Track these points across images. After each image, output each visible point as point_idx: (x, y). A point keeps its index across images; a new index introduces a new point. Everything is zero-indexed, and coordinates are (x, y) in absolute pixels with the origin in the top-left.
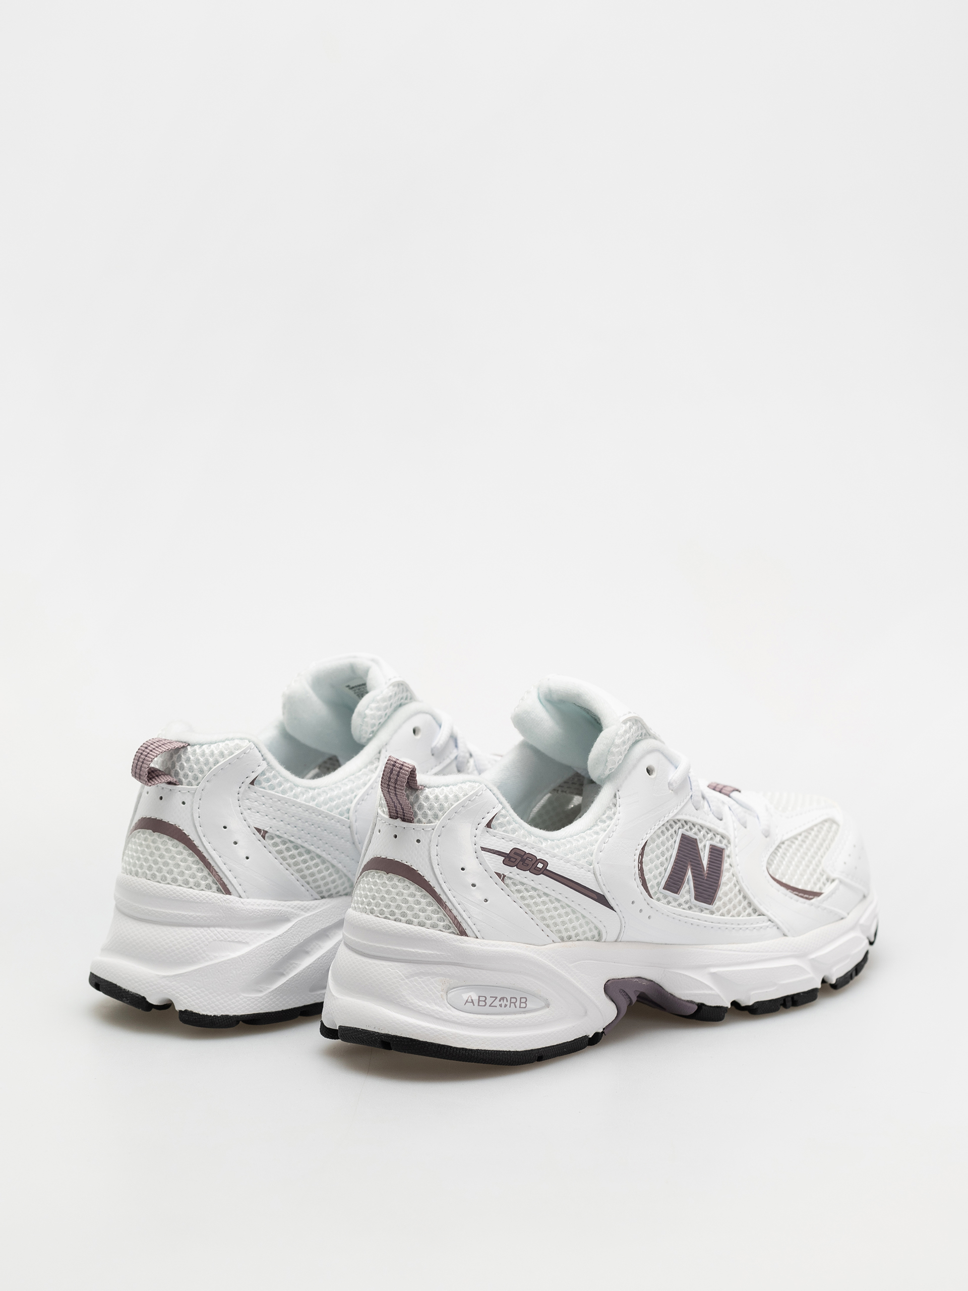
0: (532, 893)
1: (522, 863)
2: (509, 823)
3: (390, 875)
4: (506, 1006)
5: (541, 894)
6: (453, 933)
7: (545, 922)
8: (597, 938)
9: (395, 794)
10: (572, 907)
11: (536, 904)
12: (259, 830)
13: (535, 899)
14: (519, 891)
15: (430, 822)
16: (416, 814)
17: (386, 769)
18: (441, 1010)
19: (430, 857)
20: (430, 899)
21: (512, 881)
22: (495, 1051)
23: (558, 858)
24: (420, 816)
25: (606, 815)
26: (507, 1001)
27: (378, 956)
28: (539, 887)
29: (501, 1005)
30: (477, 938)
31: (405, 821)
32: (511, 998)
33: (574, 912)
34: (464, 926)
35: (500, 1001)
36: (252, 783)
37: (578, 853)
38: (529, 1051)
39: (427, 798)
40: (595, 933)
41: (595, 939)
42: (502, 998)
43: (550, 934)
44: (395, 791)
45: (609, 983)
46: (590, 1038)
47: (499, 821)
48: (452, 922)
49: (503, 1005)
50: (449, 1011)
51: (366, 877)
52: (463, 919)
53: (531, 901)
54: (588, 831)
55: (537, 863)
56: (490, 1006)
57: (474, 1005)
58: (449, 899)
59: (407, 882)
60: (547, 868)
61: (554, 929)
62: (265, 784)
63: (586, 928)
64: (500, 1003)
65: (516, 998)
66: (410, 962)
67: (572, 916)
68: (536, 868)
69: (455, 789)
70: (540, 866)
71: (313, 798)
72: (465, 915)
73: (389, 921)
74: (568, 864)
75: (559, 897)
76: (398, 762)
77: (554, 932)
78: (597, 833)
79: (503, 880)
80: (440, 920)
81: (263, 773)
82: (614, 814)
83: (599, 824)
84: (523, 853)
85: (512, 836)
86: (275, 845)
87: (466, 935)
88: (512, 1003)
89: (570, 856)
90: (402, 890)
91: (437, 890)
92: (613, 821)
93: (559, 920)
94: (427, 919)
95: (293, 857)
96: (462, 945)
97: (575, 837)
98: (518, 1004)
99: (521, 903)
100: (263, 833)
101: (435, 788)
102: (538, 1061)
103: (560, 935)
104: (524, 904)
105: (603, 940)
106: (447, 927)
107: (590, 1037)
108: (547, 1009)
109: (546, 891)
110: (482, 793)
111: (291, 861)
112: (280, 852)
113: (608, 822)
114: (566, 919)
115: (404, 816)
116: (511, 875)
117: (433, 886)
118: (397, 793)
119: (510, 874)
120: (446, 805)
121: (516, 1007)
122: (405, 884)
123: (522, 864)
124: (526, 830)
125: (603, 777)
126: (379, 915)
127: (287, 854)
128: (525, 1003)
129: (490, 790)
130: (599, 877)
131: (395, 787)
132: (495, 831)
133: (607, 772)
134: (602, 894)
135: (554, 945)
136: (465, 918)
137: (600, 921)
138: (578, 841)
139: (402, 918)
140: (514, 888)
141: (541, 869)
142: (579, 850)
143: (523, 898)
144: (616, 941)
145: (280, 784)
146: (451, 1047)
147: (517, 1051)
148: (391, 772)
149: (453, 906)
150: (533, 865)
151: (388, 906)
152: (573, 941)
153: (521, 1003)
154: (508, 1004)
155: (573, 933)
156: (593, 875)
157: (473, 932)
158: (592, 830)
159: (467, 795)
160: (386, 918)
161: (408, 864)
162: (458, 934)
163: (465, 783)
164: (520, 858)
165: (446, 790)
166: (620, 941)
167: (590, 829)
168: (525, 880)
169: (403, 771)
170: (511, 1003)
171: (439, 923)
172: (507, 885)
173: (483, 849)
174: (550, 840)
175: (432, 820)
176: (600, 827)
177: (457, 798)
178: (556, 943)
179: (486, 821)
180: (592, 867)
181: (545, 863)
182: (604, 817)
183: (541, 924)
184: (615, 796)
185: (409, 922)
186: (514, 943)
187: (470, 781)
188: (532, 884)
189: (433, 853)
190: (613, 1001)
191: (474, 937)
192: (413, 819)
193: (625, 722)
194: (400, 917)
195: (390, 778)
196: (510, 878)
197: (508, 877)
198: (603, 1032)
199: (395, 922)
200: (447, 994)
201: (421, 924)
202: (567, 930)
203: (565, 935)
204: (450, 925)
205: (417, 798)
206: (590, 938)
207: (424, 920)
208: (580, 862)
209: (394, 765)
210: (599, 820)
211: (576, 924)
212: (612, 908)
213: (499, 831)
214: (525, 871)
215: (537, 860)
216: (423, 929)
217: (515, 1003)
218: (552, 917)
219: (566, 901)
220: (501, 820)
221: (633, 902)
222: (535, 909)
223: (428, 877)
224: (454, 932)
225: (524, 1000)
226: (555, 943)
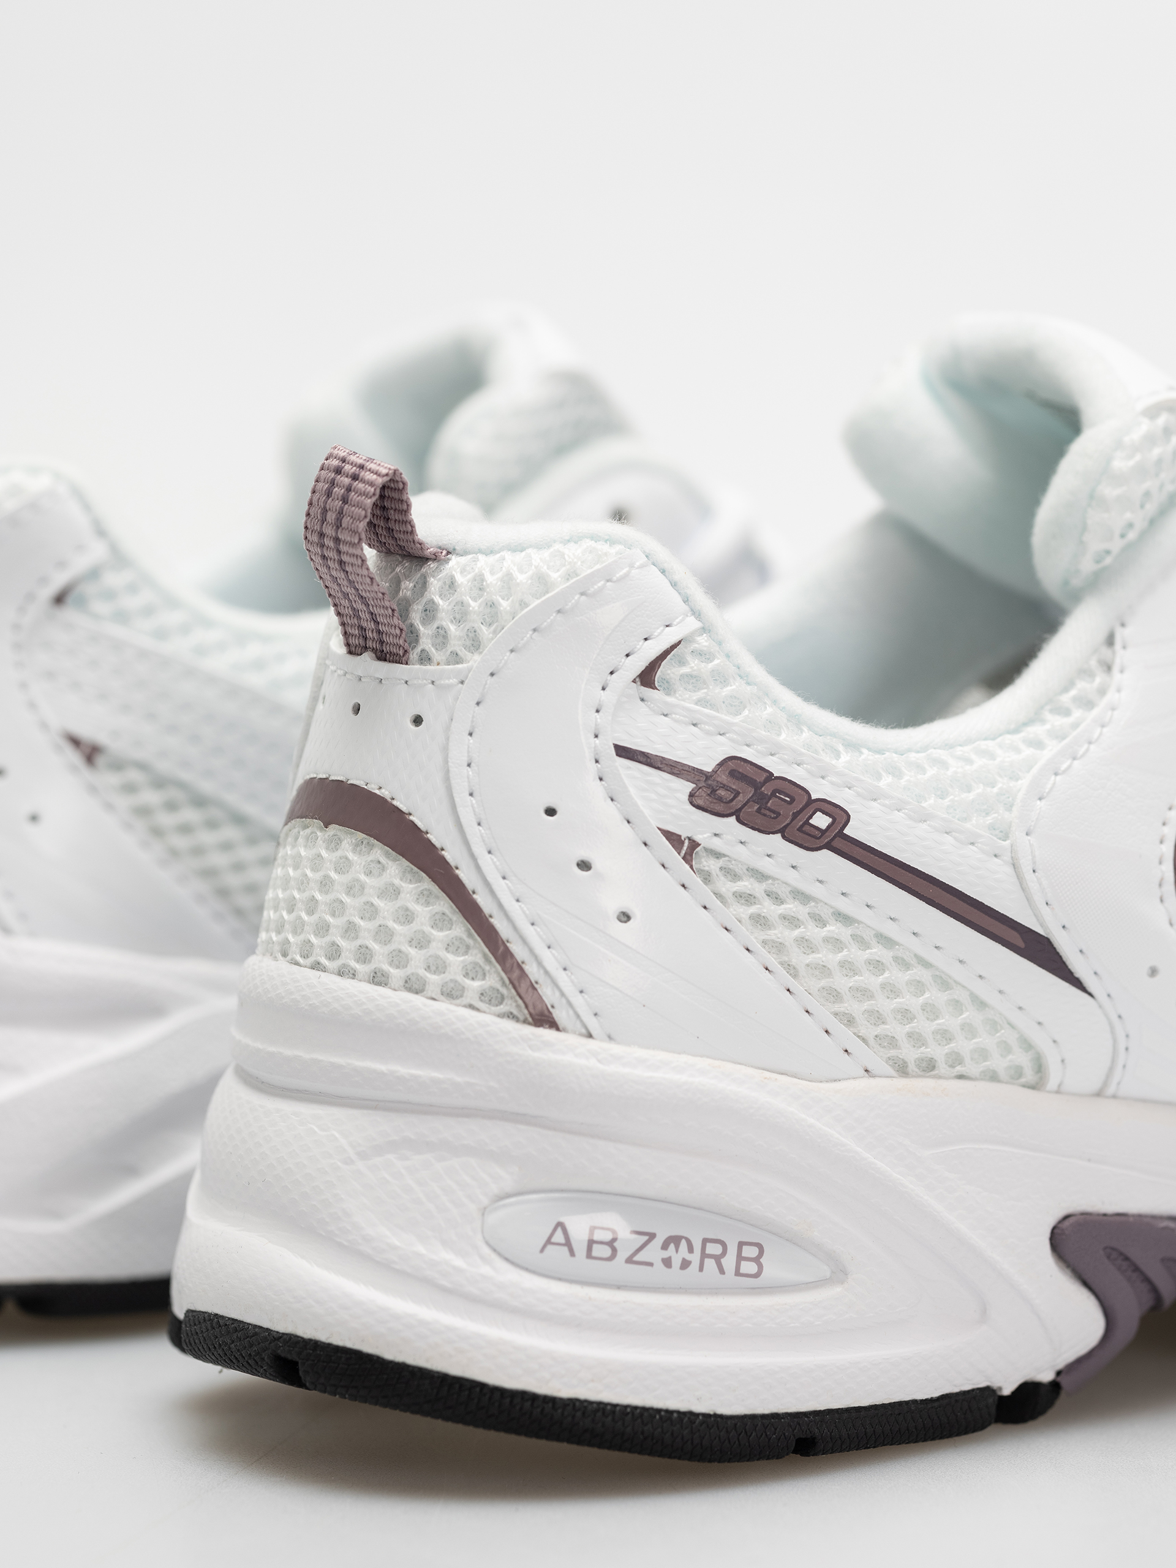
0: (791, 907)
1: (756, 807)
2: (721, 678)
3: (334, 829)
4: (685, 1264)
5: (825, 913)
6: (511, 1016)
7: (837, 1008)
8: (1029, 1076)
9: (341, 563)
10: (937, 969)
11: (805, 944)
12: (75, 742)
13: (802, 929)
14: (747, 899)
15: (456, 658)
16: (414, 636)
17: (320, 485)
18: (459, 1262)
19: (447, 772)
20: (444, 905)
21: (721, 862)
22: (636, 1408)
23: (887, 802)
24: (426, 643)
25: (1073, 692)
26: (691, 1249)
27: (298, 1091)
28: (815, 890)
29: (667, 1263)
30: (590, 1036)
31: (385, 660)
32: (705, 1241)
33: (944, 983)
34: (548, 994)
35: (665, 1247)
36: (60, 599)
37: (964, 795)
38: (764, 1417)
39: (451, 585)
40: (1023, 1059)
41: (1023, 1080)
42: (674, 1240)
43: (855, 1045)
44: (339, 552)
45: (1067, 1223)
46: (1002, 1398)
47: (685, 670)
48: (507, 982)
49: (676, 1262)
50: (486, 1270)
51: (294, 846)
52: (547, 972)
53: (787, 933)
54: (1008, 736)
55: (809, 811)
56: (629, 1260)
57: (572, 1253)
58: (500, 906)
59: (378, 852)
60: (845, 831)
61: (870, 1031)
62: (101, 607)
63: (985, 1040)
64: (665, 1254)
65: (724, 1245)
66: (376, 1108)
67: (934, 995)
68: (806, 828)
69: (538, 558)
70: (821, 821)
71: (259, 665)
72: (549, 959)
73: (323, 974)
74: (924, 826)
75: (890, 930)
76: (353, 458)
77: (872, 1041)
78: (1038, 744)
79: (688, 858)
80: (472, 972)
81: (94, 574)
82: (1102, 692)
83: (1048, 716)
84: (760, 778)
85: (729, 718)
86: (130, 788)
87: (553, 1025)
88: (710, 1256)
89: (932, 801)
90: (363, 877)
91: (467, 875)
92: (1096, 712)
93: (886, 1005)
94: (433, 968)
95: (185, 829)
96: (537, 1055)
97: (960, 748)
98: (729, 1262)
99: (754, 938)
100: (90, 753)
101: (480, 556)
102: (795, 1452)
103: (893, 1053)
104: (764, 943)
105: (1052, 1083)
106: (492, 998)
107: (1007, 1391)
108: (837, 1290)
109: (843, 905)
110: (626, 575)
111: (181, 842)
112: (143, 812)
113: (1077, 714)
114: (914, 1003)
115: (382, 642)
116: (717, 844)
117: (453, 864)
118: (345, 558)
119: (716, 839)
120: (504, 605)
121: (722, 1271)
122: (371, 858)
123: (759, 811)
124: (783, 709)
125: (1076, 582)
126: (298, 958)
127: (166, 820)
128: (757, 1260)
129: (663, 572)
130: (1029, 876)
131: (337, 540)
132: (670, 699)
133: (1087, 566)
134: (1042, 932)
135: (866, 1082)
136: (549, 968)
137: (1039, 1023)
138: (969, 761)
139: (358, 966)
140: (727, 887)
141: (823, 832)
142: (969, 789)
143: (760, 921)
144: (1099, 1094)
145: (148, 611)
146: (482, 1386)
147: (716, 1415)
148: (329, 494)
149: (515, 928)
150: (795, 815)
151: (323, 929)
152: (939, 1077)
153: (740, 1258)
154: (695, 1258)
155: (937, 1052)
156: (1009, 870)
157: (578, 1016)
158: (1022, 735)
159: (577, 575)
160: (317, 966)
161: (385, 793)
162: (525, 1022)
163: (576, 542)
164: (750, 792)
165: (510, 560)
166: (1114, 1097)
167: (1016, 731)
168: (766, 865)
169: (361, 486)
170: (704, 1255)
171: (468, 982)
172: (707, 878)
173: (623, 752)
174: (869, 749)
175: (463, 653)
176: (1048, 726)
177: (542, 581)
178: (878, 1080)
179: (639, 663)
180: (1008, 842)
181: (839, 815)
182: (1066, 699)
183: (824, 1013)
184: (1110, 641)
185: (378, 979)
186: (717, 1063)
187: (595, 538)
188: (792, 877)
189: (457, 757)
190: (1086, 1284)
191: (581, 1035)
192: (406, 652)
193: (1152, 412)
194: (353, 964)
195: (325, 511)
196: (718, 855)
197: (706, 849)
198: (1055, 1387)
199: (338, 979)
200: (483, 1214)
201: (413, 986)
202: (916, 1039)
203: (910, 1054)
204: (504, 991)
205: (424, 585)
206: (1002, 1074)
207: (422, 972)
208: (968, 825)
209: (338, 471)
210: (1051, 704)
211: (948, 1021)
212: (1077, 983)
213: (684, 700)
214: (769, 833)
215: (810, 801)
216: (418, 1000)
217: (718, 1259)
218: (863, 993)
219: (915, 945)
220: (694, 665)
221: (1153, 972)
222: (799, 959)
223: (440, 834)
224: (515, 1012)
225: (750, 1252)
226: (874, 1076)
